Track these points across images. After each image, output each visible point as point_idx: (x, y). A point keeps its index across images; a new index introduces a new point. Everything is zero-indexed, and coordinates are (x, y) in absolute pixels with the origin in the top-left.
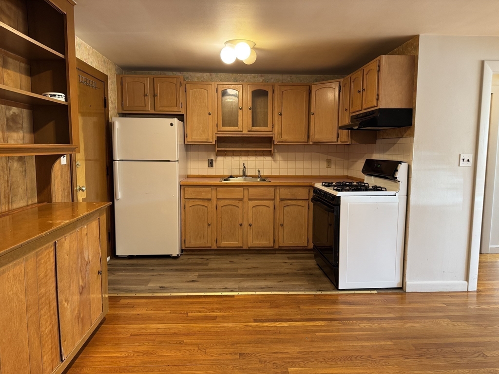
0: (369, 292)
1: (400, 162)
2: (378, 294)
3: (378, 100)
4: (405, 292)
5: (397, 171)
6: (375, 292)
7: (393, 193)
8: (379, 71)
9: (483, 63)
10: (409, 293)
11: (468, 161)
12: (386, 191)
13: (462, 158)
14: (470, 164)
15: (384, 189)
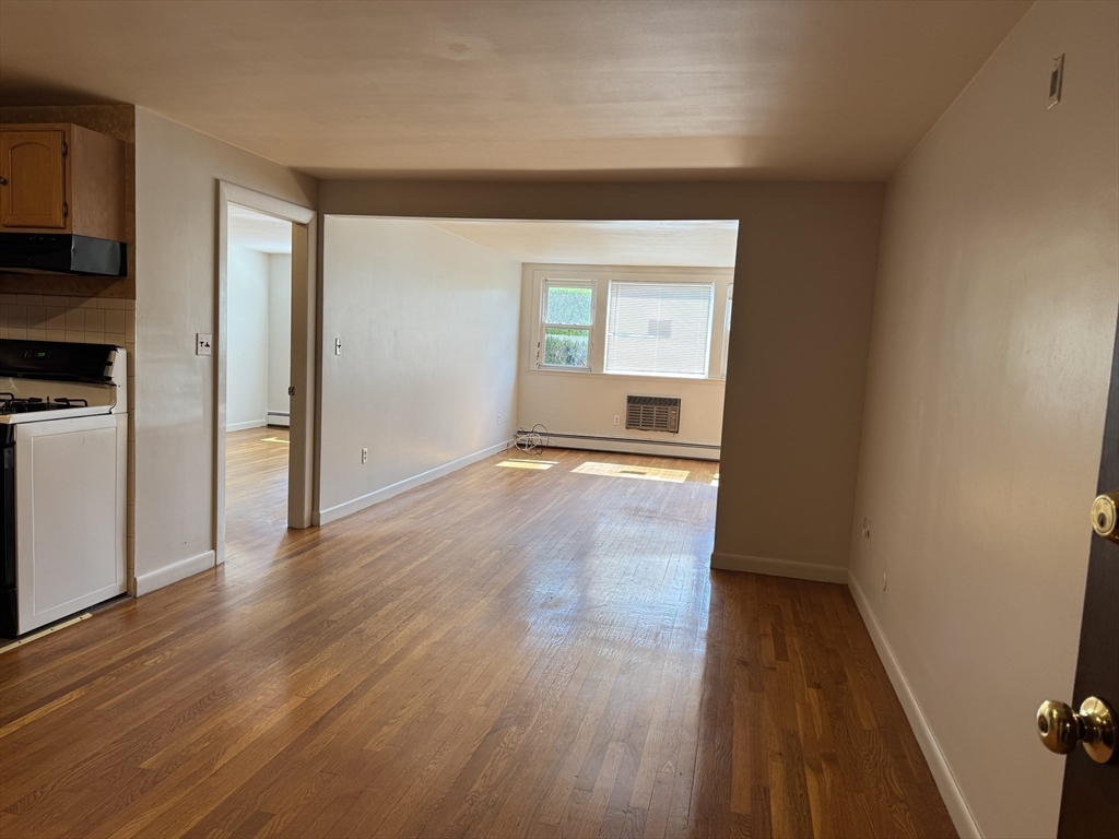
0: (78, 619)
1: (114, 348)
2: (94, 616)
3: (66, 215)
4: (135, 597)
5: (111, 364)
6: (87, 616)
7: (106, 409)
8: (65, 154)
9: (217, 183)
10: (142, 596)
11: (207, 346)
12: (86, 406)
13: (200, 340)
14: (209, 351)
15: (83, 404)
